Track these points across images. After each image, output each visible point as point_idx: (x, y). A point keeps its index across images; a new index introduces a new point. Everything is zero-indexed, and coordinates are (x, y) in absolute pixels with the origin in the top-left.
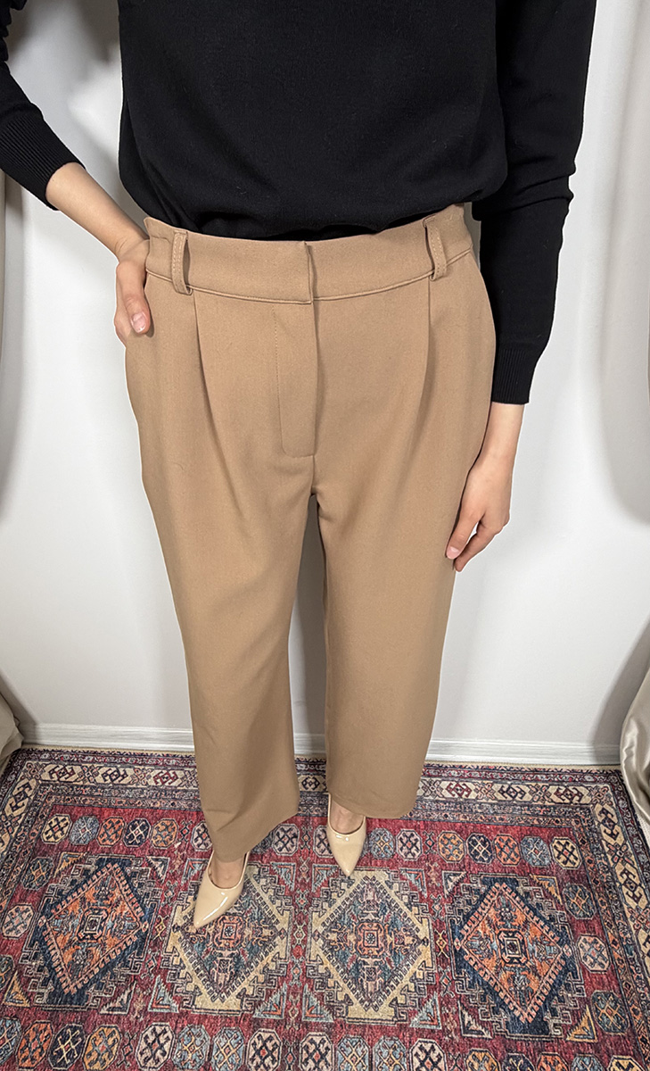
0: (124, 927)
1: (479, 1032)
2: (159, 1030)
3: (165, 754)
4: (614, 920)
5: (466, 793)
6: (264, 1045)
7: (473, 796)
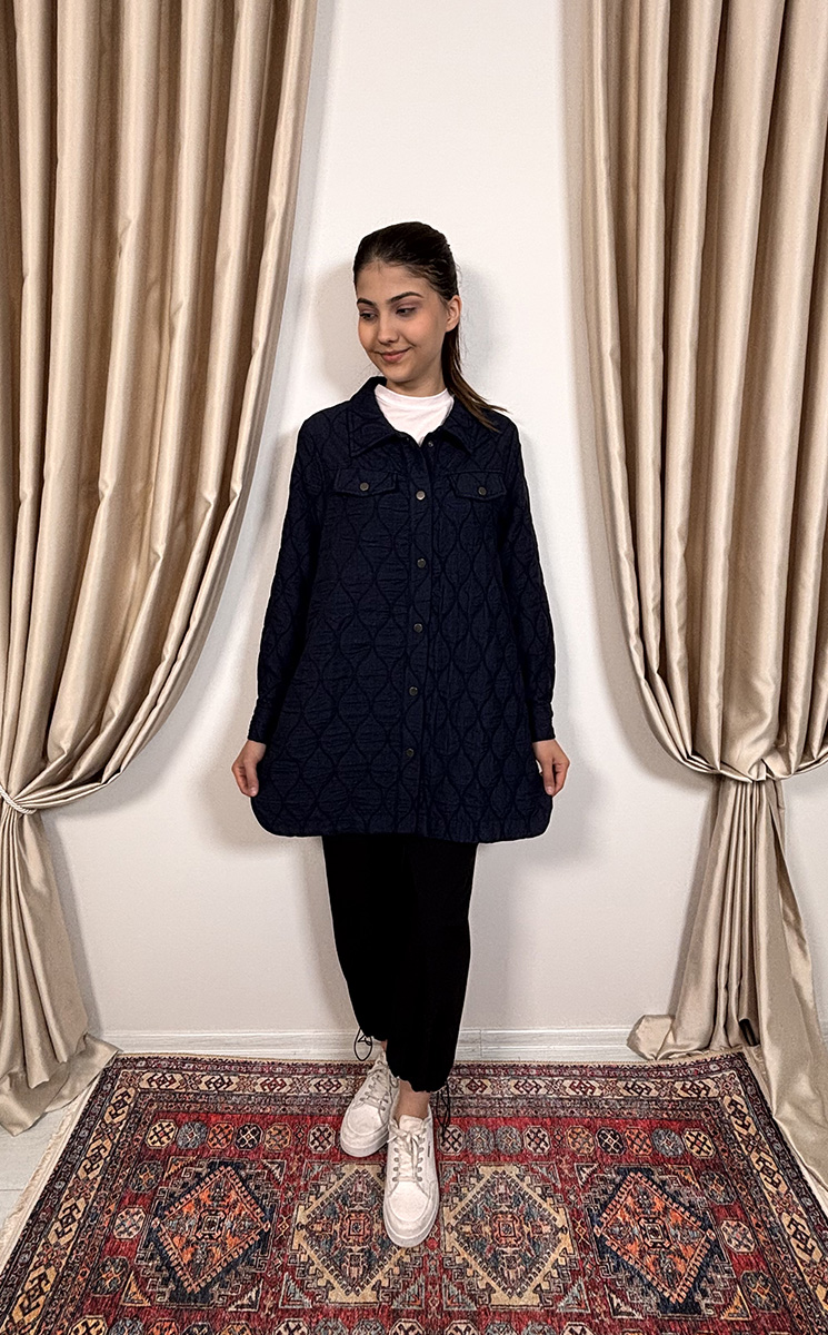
0: (245, 1227)
1: (629, 1314)
2: (293, 1325)
3: (270, 1061)
4: (755, 1205)
5: (590, 1091)
7: (597, 1093)
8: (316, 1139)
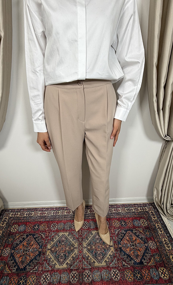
0: (35, 250)
1: (127, 266)
2: (46, 275)
3: (42, 208)
4: (156, 237)
5: (119, 211)
6: (74, 275)
7: (120, 211)
8: (53, 227)
